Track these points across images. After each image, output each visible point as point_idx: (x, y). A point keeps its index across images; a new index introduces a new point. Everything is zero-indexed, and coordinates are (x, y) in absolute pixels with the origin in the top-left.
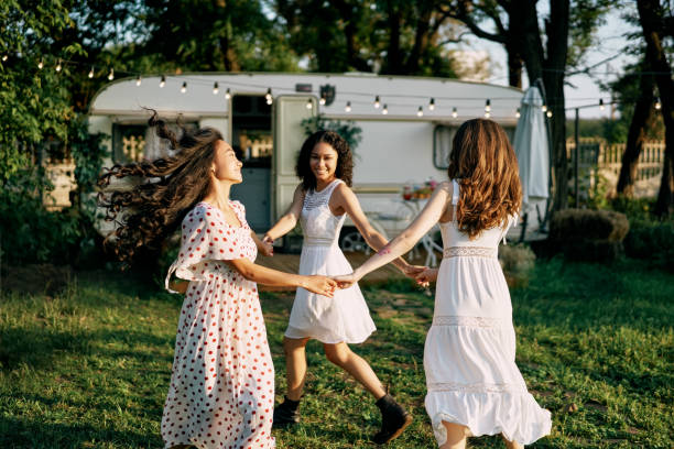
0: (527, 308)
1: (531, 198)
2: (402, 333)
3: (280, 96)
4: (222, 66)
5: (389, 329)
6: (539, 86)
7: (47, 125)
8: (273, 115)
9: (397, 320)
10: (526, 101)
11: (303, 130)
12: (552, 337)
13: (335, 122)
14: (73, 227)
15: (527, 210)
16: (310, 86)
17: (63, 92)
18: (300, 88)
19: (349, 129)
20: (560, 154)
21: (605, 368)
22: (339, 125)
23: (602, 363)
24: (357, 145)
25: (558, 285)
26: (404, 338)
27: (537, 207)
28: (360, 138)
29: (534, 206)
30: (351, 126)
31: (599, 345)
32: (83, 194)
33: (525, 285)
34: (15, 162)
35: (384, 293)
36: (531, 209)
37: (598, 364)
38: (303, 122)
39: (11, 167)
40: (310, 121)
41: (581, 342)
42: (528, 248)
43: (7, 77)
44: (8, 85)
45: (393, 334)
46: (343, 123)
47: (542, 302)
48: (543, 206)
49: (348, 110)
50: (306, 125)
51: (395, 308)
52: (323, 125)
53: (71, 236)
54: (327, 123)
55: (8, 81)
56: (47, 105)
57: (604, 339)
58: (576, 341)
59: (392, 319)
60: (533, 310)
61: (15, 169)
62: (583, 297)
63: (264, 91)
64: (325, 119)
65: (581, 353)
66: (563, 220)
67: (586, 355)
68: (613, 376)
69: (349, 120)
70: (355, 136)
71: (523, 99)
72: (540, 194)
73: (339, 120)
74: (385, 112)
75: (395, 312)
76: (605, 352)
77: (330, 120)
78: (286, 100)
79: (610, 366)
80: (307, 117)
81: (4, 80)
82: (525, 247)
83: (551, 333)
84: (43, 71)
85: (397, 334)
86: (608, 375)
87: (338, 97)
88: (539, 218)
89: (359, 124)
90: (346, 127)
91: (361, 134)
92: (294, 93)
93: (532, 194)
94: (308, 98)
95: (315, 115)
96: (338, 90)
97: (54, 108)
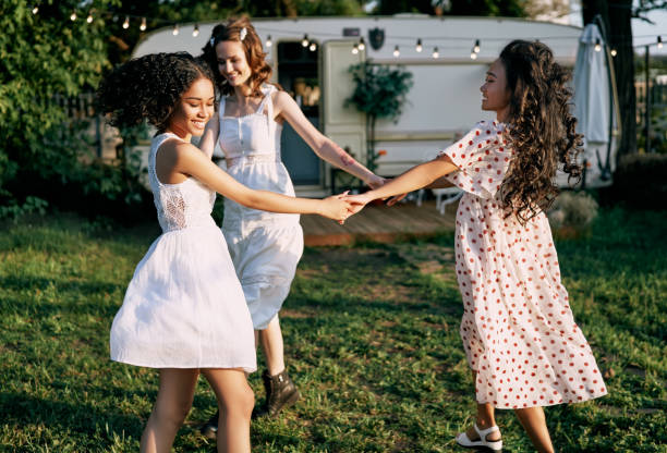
0: (592, 260)
1: (590, 143)
2: (440, 290)
3: (326, 42)
4: (278, 11)
5: (428, 286)
6: (598, 24)
7: (82, 79)
8: (319, 62)
9: (439, 276)
10: (584, 40)
11: (351, 77)
12: (608, 293)
13: (384, 67)
14: (114, 183)
15: (586, 156)
16: (358, 30)
17: (99, 44)
18: (347, 32)
19: (400, 74)
20: (627, 95)
21: (654, 327)
22: (387, 70)
23: (651, 322)
24: (407, 91)
25: (621, 235)
26: (442, 295)
27: (598, 153)
28: (412, 84)
29: (593, 151)
30: (402, 71)
31: (650, 301)
32: (127, 149)
33: (589, 235)
34: (49, 117)
35: (431, 247)
36: (591, 155)
37: (647, 322)
38: (351, 69)
39: (45, 123)
40: (358, 67)
41: (632, 298)
42: (590, 196)
43: (40, 30)
44: (42, 37)
45: (430, 292)
46: (393, 69)
47: (606, 252)
48: (603, 151)
49: (396, 54)
50: (354, 71)
51: (442, 262)
52: (372, 70)
53: (111, 191)
54: (376, 69)
55: (42, 34)
56: (81, 58)
57: (657, 294)
58: (627, 298)
59: (434, 276)
60: (597, 262)
61: (48, 125)
62: (643, 247)
63: (300, 37)
64: (374, 65)
65: (630, 310)
66: (629, 165)
67: (635, 313)
68: (661, 335)
69: (399, 65)
70: (406, 82)
71: (581, 38)
72: (599, 139)
73: (388, 65)
74: (436, 55)
75: (440, 267)
76: (656, 309)
77: (379, 65)
78: (332, 46)
79: (659, 324)
80: (355, 62)
81: (38, 33)
82: (587, 196)
83: (608, 288)
84: (75, 22)
85: (434, 292)
86: (656, 334)
87: (388, 41)
88: (600, 165)
89: (409, 69)
90: (396, 73)
91: (412, 79)
92: (341, 37)
93: (590, 139)
94: (352, 43)
95: (363, 60)
96: (388, 33)
97: (89, 61)
